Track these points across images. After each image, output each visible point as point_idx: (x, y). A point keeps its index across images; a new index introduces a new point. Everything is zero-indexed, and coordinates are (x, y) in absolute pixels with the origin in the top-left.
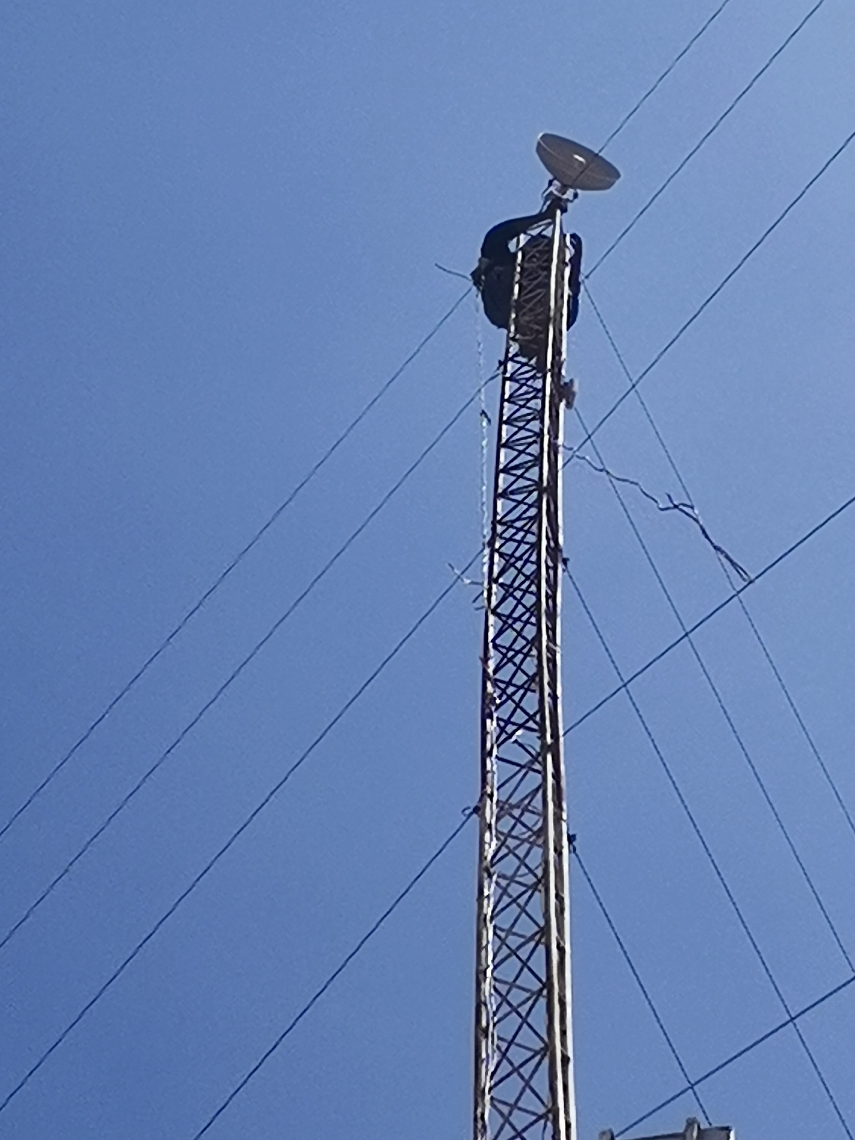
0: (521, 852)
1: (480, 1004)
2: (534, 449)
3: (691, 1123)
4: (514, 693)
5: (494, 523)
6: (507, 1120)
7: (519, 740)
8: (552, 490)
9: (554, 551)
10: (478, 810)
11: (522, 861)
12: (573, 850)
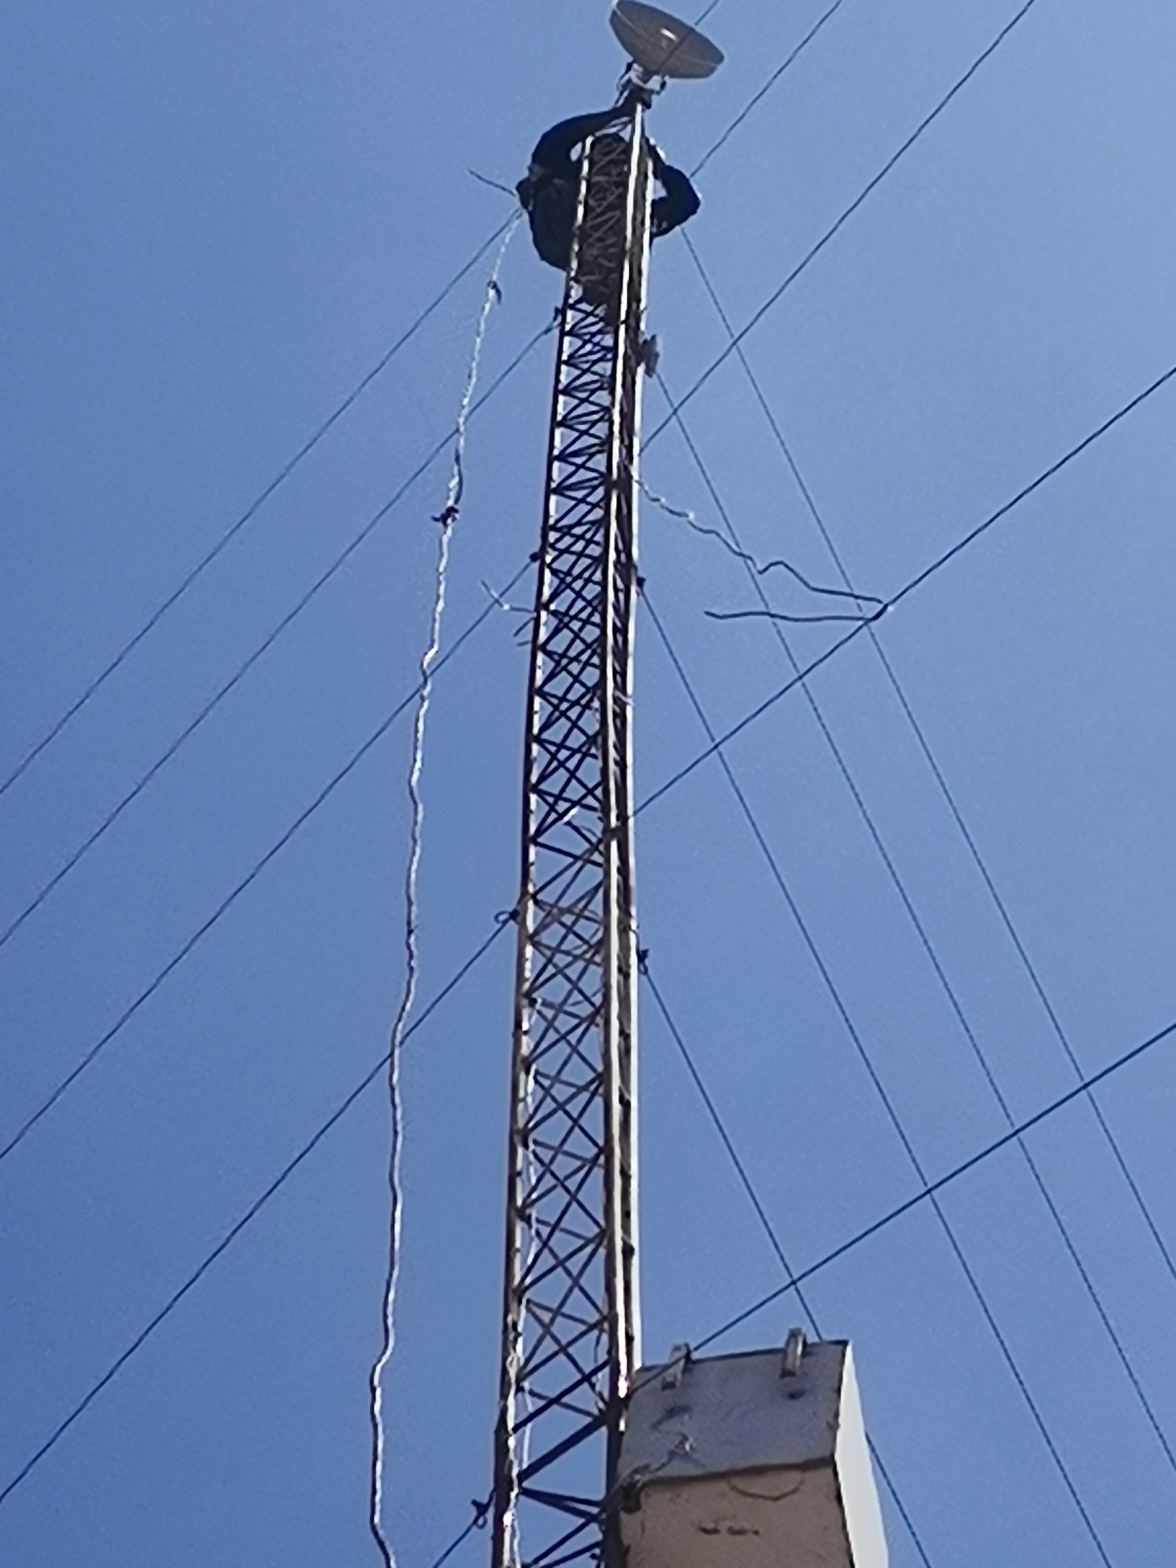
0: (573, 972)
1: (513, 1175)
2: (601, 429)
3: (794, 1335)
4: (568, 759)
5: (546, 529)
6: (546, 1328)
7: (575, 823)
8: (625, 484)
9: (626, 567)
10: (517, 915)
11: (575, 986)
12: (644, 971)
